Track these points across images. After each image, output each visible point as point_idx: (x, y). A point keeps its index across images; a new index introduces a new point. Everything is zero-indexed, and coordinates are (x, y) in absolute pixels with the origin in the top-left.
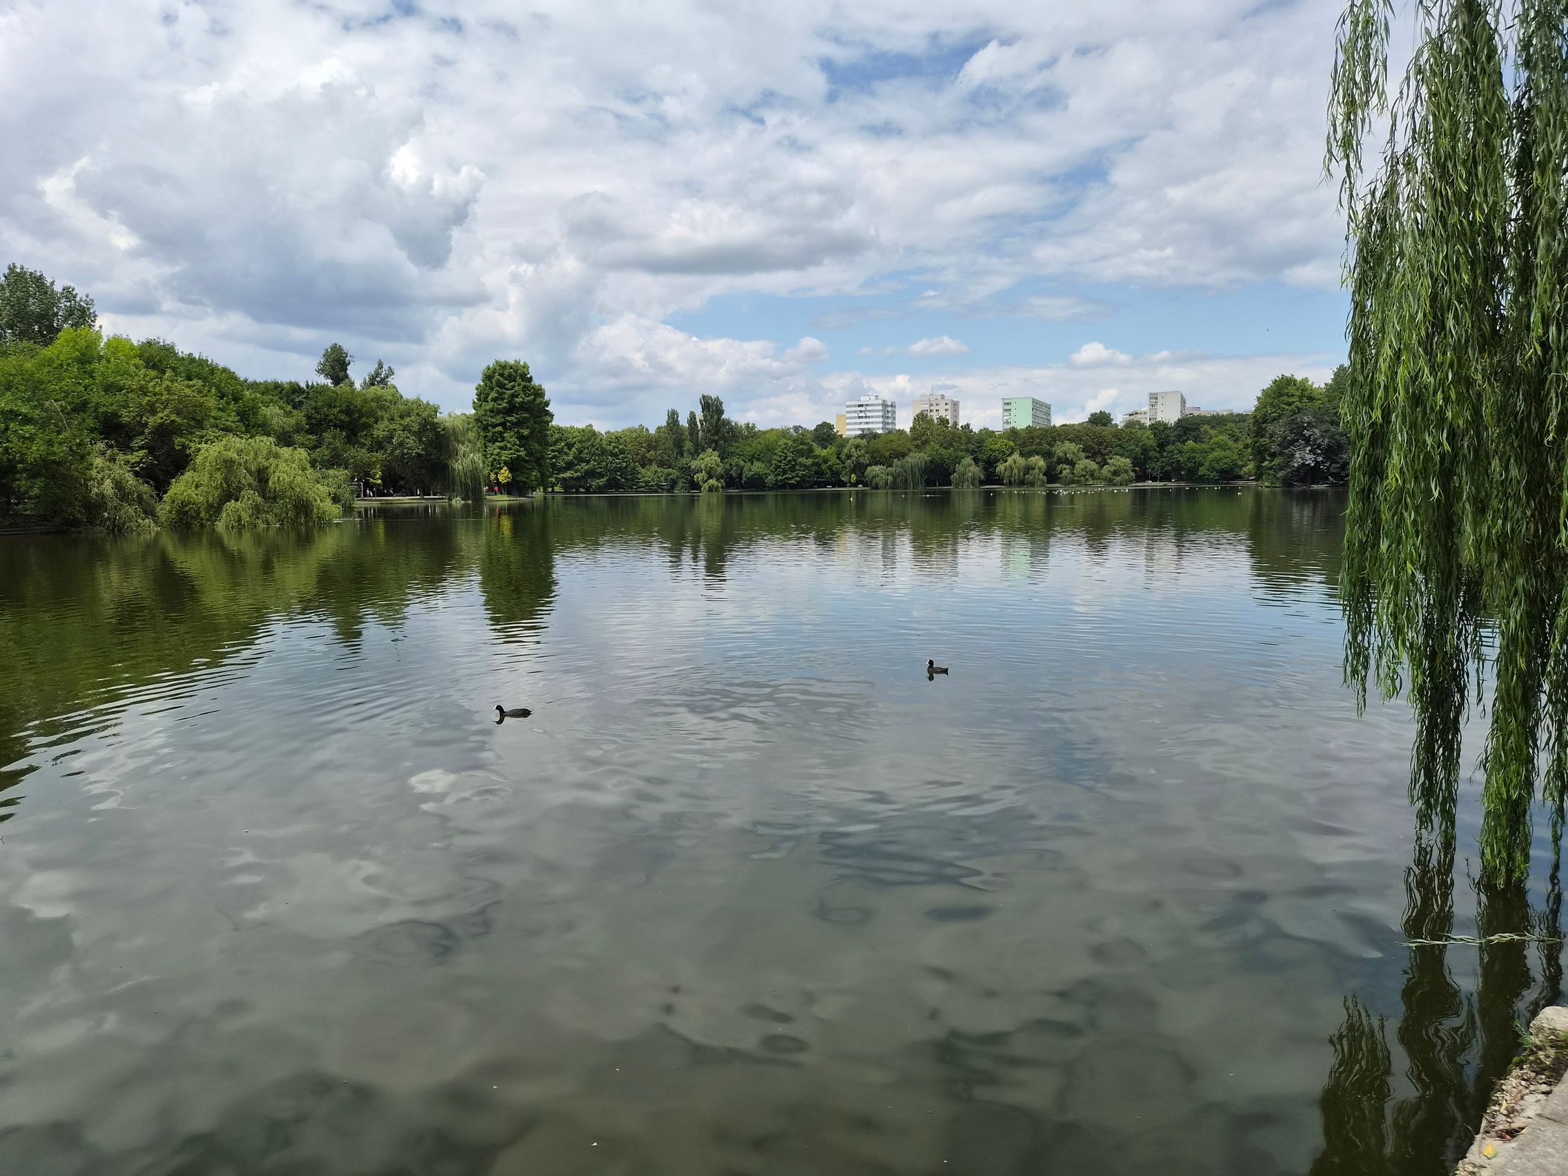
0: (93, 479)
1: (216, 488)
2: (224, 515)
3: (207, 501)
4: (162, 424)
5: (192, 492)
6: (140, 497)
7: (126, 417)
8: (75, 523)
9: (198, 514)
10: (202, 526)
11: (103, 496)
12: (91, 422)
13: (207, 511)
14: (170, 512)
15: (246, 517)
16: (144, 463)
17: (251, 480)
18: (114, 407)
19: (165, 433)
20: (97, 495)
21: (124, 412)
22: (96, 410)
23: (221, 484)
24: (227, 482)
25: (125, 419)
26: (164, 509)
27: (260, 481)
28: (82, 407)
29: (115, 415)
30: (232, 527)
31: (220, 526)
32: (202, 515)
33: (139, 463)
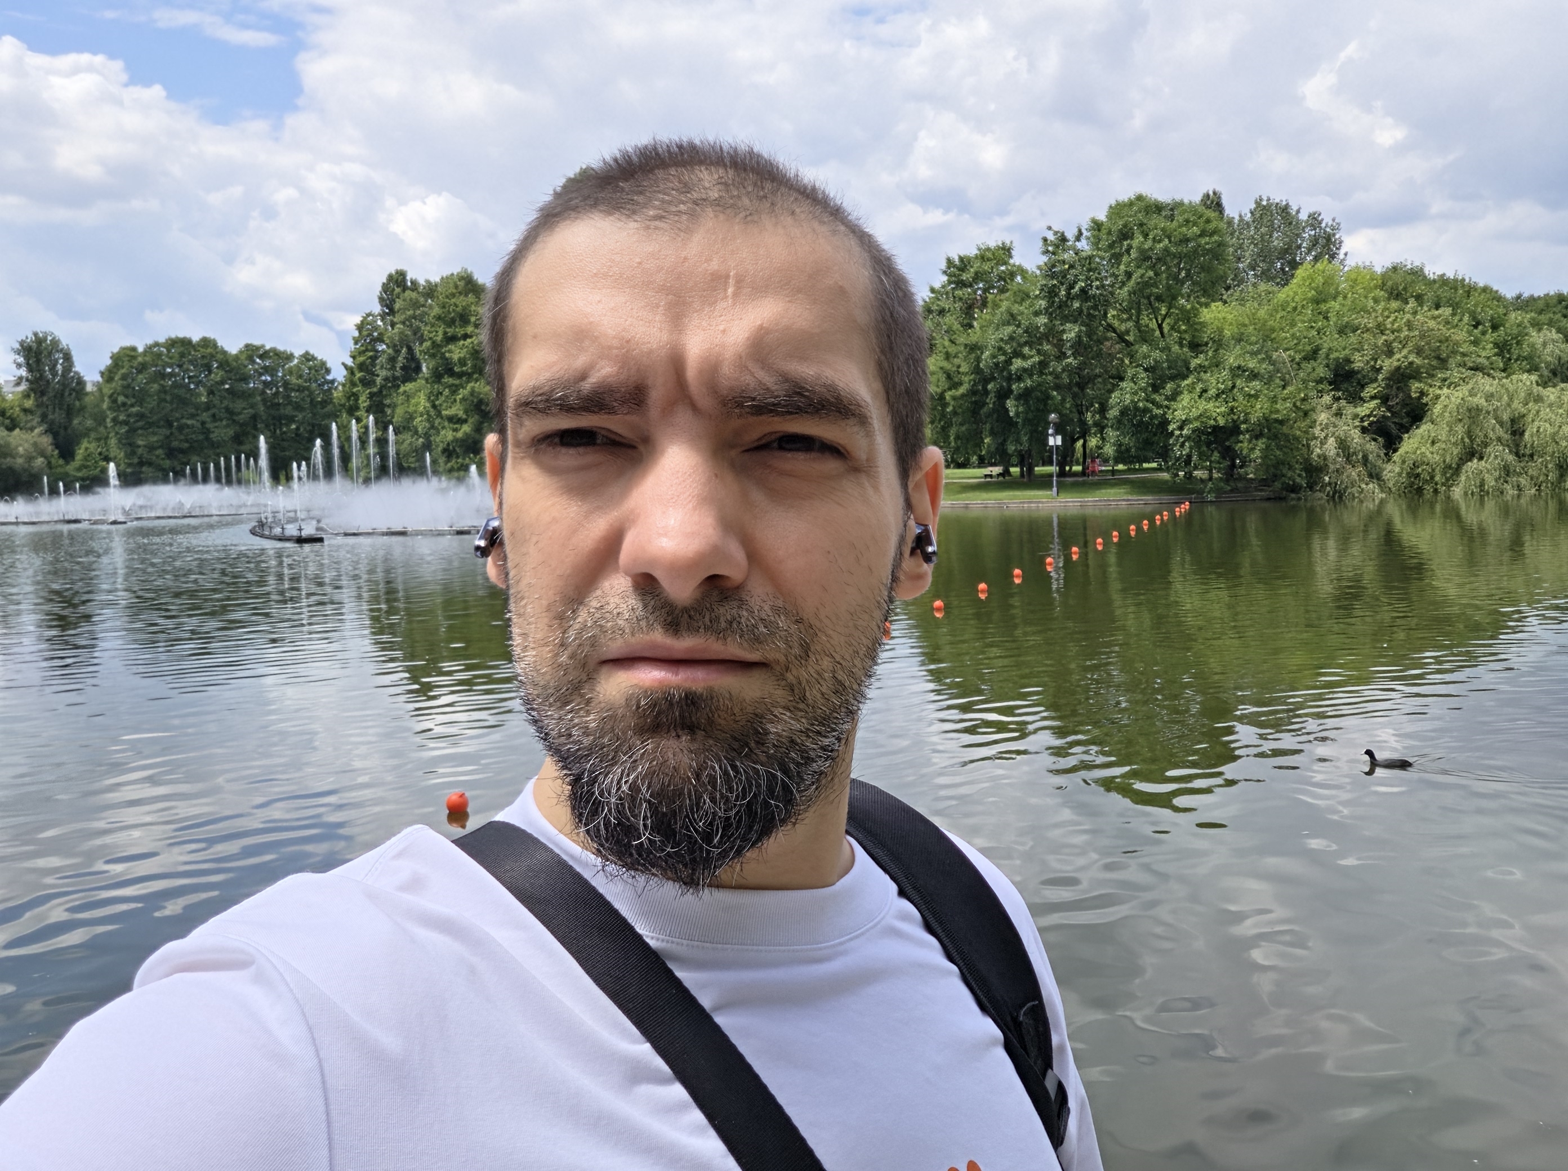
0: (1316, 438)
1: (1455, 444)
2: (1463, 478)
3: (1444, 461)
4: (1398, 368)
5: (1426, 450)
6: (1365, 458)
7: (1359, 362)
8: (1295, 489)
9: (1432, 478)
10: (1436, 491)
11: (1325, 458)
12: (1321, 371)
13: (1444, 473)
14: (1400, 474)
15: (1490, 482)
16: (1375, 416)
17: (1500, 432)
18: (1347, 352)
19: (1401, 377)
20: (1319, 456)
21: (1357, 356)
22: (1327, 356)
23: (1462, 439)
24: (1470, 437)
25: (1357, 365)
26: (1392, 471)
27: (1514, 433)
28: (1313, 355)
29: (1348, 361)
30: (1473, 494)
31: (1457, 493)
32: (1437, 478)
33: (1369, 416)
